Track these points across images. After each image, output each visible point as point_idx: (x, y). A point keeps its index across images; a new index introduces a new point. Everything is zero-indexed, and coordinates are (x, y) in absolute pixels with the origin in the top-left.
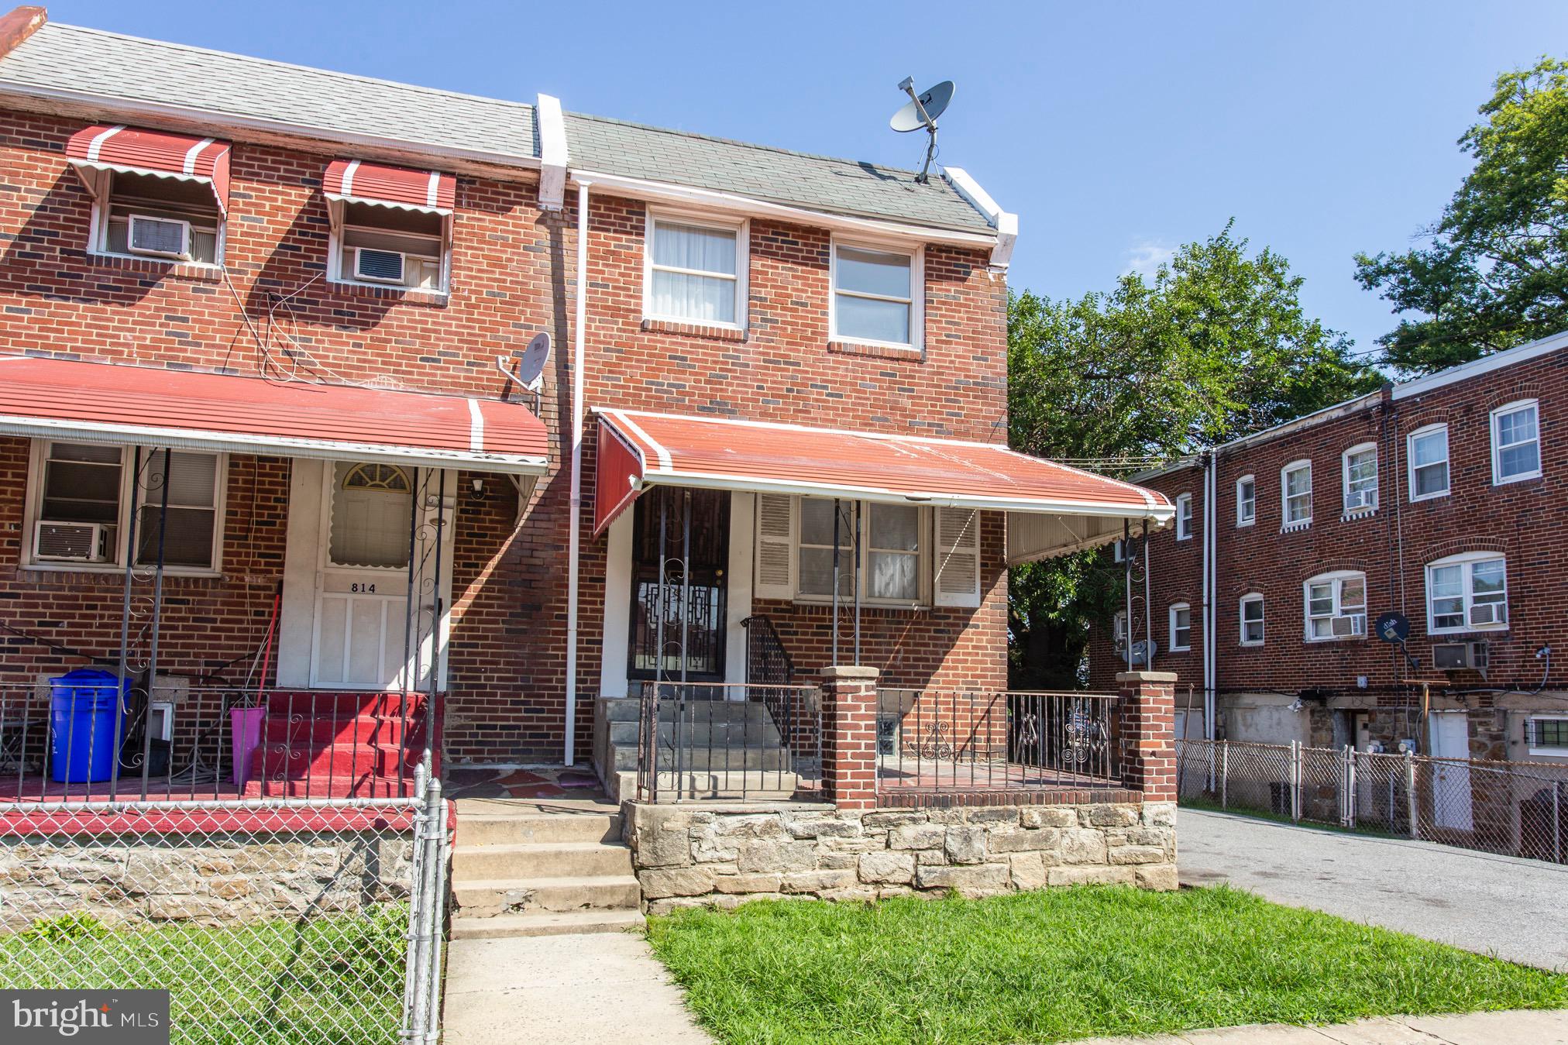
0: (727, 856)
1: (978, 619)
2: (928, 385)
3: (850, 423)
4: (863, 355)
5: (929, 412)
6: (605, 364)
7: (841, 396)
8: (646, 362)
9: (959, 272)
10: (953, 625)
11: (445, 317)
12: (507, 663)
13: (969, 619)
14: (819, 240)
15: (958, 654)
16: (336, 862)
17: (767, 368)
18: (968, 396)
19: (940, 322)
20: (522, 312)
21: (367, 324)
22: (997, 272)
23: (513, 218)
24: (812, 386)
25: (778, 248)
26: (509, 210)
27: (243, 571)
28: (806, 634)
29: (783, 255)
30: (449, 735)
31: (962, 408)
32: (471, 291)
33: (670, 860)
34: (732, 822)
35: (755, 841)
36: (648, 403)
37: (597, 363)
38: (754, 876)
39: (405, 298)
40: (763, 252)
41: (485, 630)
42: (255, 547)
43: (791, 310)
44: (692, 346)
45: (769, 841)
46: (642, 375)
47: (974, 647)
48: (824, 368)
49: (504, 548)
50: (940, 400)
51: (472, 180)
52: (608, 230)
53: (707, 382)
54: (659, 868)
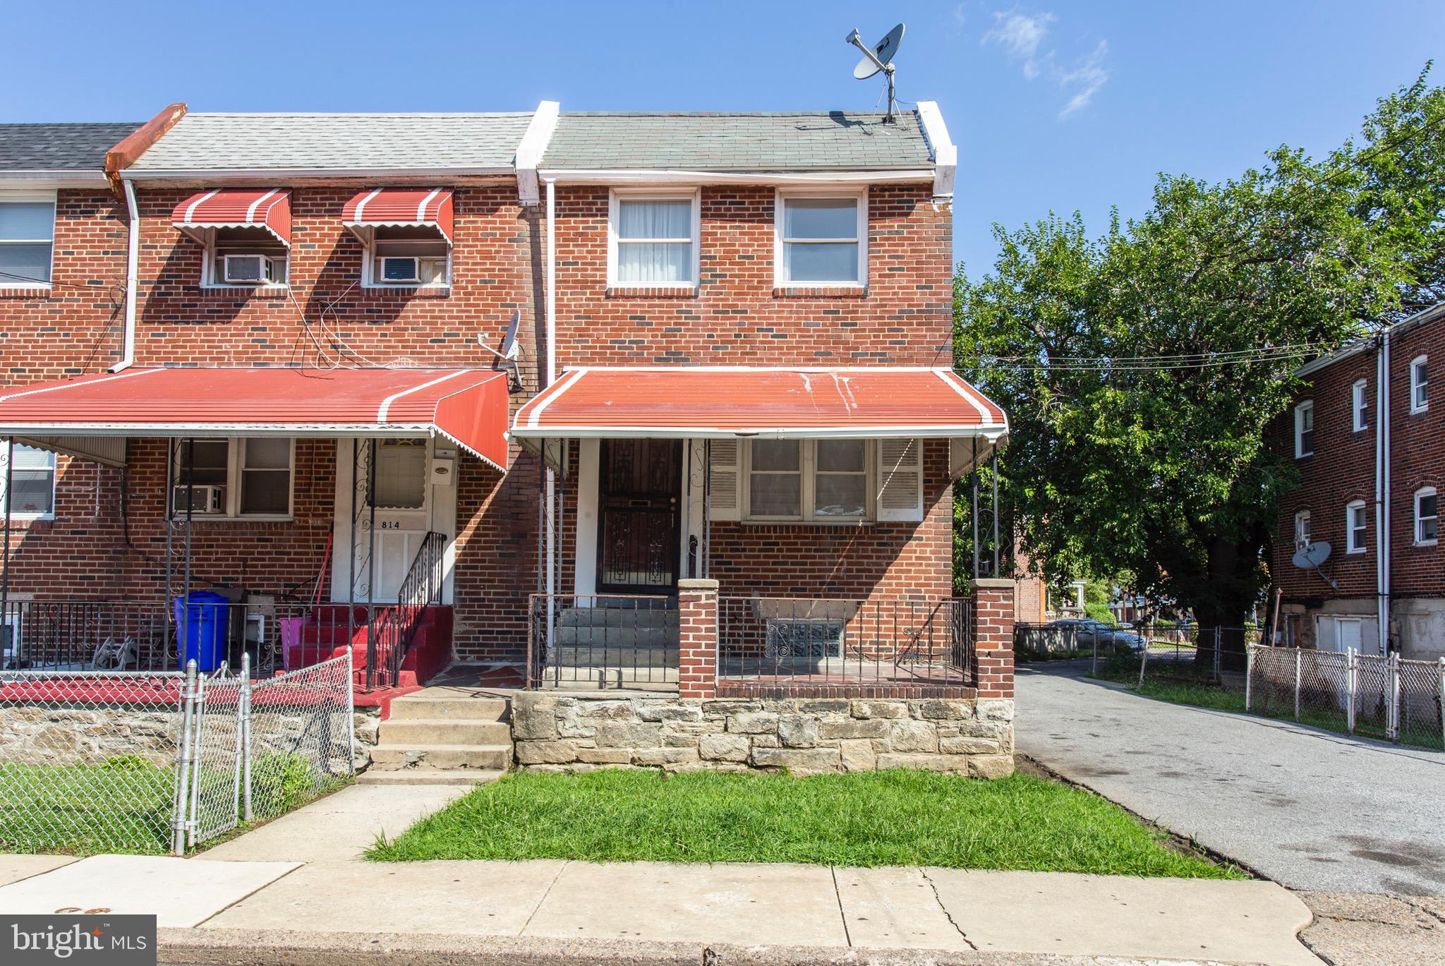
0: (587, 733)
1: (921, 532)
2: (871, 318)
3: (794, 360)
4: (806, 297)
5: (872, 343)
6: (576, 330)
7: (785, 336)
8: (610, 324)
9: (902, 208)
10: (896, 538)
11: (448, 305)
12: (501, 581)
13: (912, 532)
14: (764, 197)
15: (902, 565)
17: (717, 318)
18: (912, 324)
19: (884, 257)
20: (508, 294)
21: (390, 317)
22: (941, 202)
23: (500, 216)
24: (759, 330)
25: (727, 209)
26: (496, 210)
27: (307, 515)
28: (754, 550)
29: (731, 216)
30: (457, 639)
31: (906, 336)
32: (468, 282)
33: (540, 735)
34: (591, 706)
35: (610, 722)
36: (611, 359)
37: (569, 329)
38: (609, 750)
39: (417, 293)
40: (713, 215)
42: (316, 497)
43: (738, 264)
44: (650, 306)
45: (620, 722)
46: (607, 336)
47: (917, 558)
48: (770, 312)
49: (497, 489)
50: (883, 330)
51: (466, 190)
52: (577, 216)
53: (663, 336)
54: (531, 740)
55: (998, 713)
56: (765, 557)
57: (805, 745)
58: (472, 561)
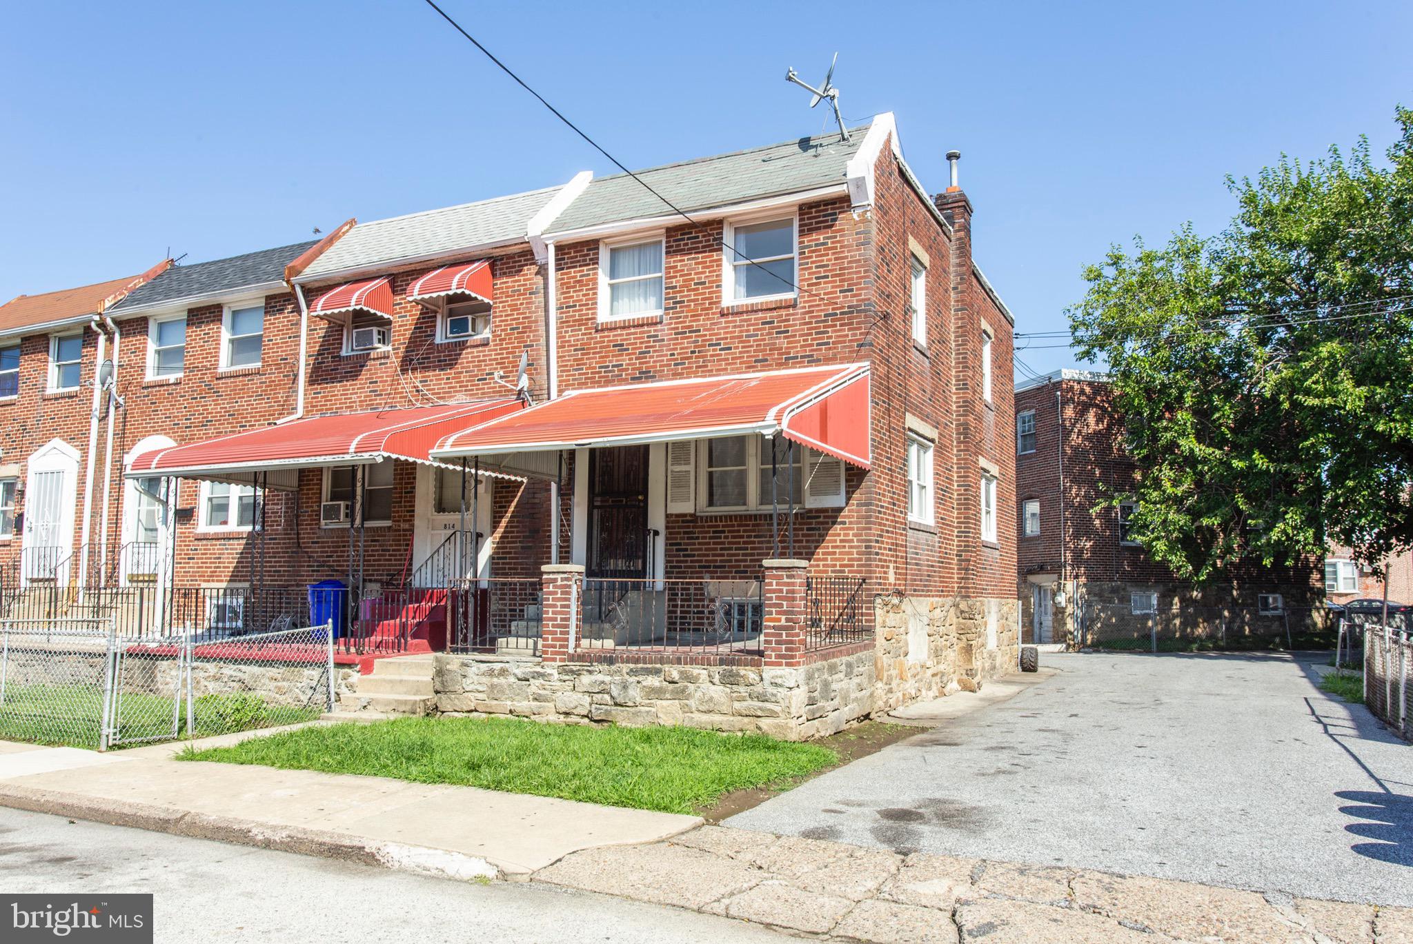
0: (481, 689)
1: (845, 517)
2: (801, 324)
3: (737, 369)
4: (747, 312)
5: (802, 346)
6: (575, 360)
7: (730, 349)
8: (599, 353)
9: (827, 221)
10: (822, 523)
11: (489, 351)
12: (522, 569)
13: (837, 517)
14: (714, 229)
15: (828, 547)
16: (316, 679)
17: (677, 339)
18: (836, 326)
19: (811, 268)
20: (528, 337)
21: (452, 364)
22: (860, 211)
23: (523, 275)
24: (709, 345)
25: (685, 245)
26: (521, 271)
27: (399, 521)
28: (705, 538)
29: (689, 249)
30: (494, 615)
31: (830, 337)
32: (502, 330)
33: (451, 688)
34: (484, 667)
35: (495, 680)
36: (599, 382)
37: (569, 361)
38: (495, 702)
39: (468, 344)
40: (674, 251)
41: (510, 548)
42: (405, 506)
43: (694, 290)
44: (627, 334)
45: (502, 680)
46: (596, 363)
47: (841, 541)
48: (718, 329)
49: (519, 494)
50: (811, 334)
51: (501, 258)
52: (575, 267)
53: (637, 359)
54: (446, 693)
55: (779, 681)
56: (714, 543)
57: (630, 704)
58: (503, 553)
